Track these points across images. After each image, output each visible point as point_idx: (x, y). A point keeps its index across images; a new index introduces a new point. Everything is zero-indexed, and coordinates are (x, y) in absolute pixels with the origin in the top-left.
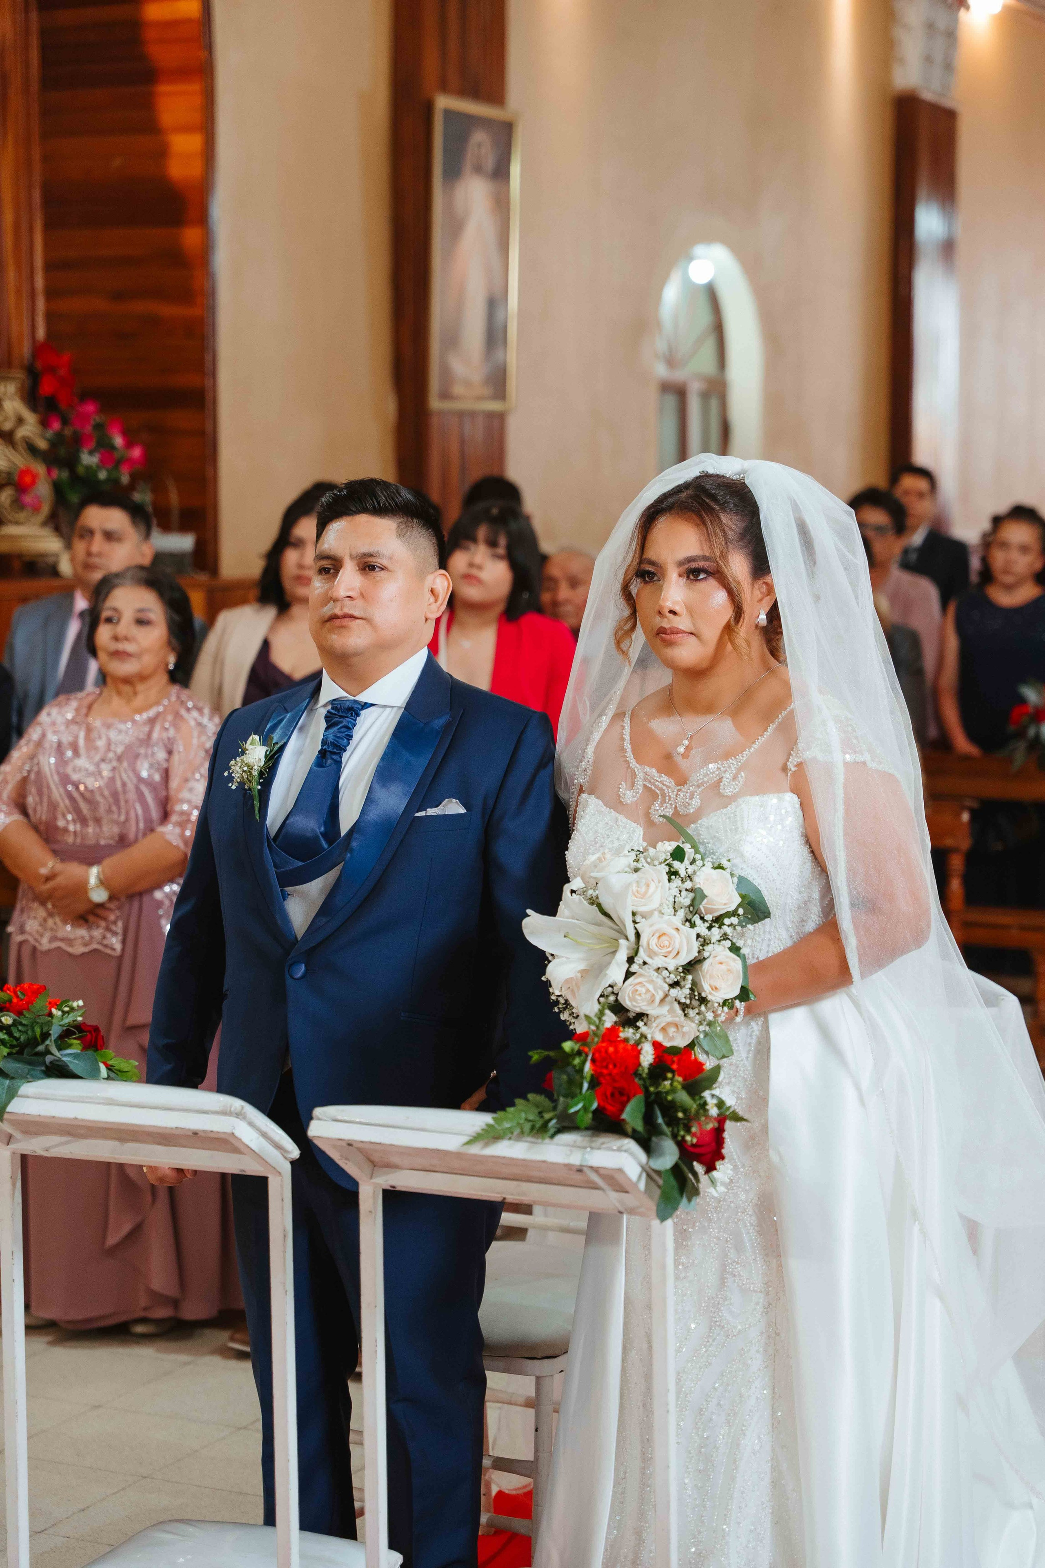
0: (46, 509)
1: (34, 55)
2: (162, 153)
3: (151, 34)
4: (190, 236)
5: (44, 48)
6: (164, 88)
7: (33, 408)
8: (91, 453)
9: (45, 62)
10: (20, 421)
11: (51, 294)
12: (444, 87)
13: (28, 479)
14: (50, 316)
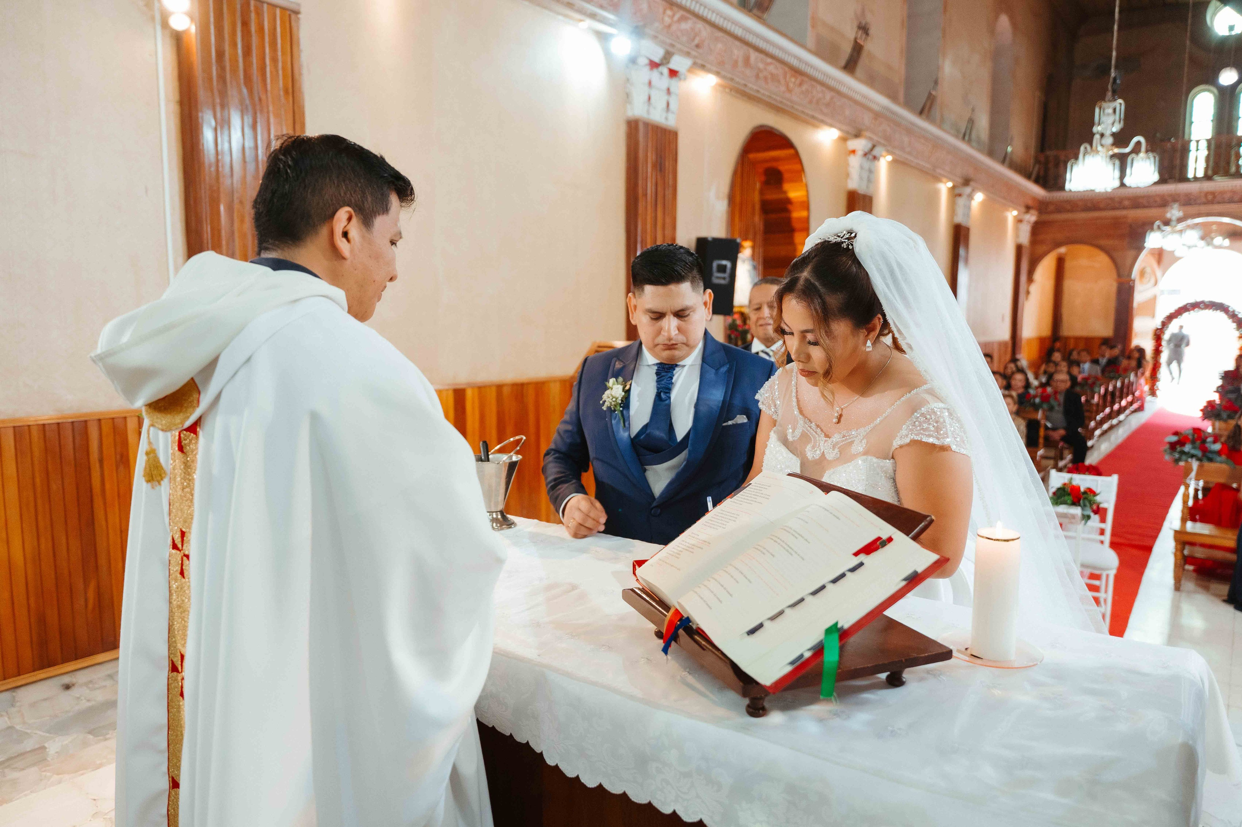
1: (763, 225)
5: (766, 224)
9: (766, 227)
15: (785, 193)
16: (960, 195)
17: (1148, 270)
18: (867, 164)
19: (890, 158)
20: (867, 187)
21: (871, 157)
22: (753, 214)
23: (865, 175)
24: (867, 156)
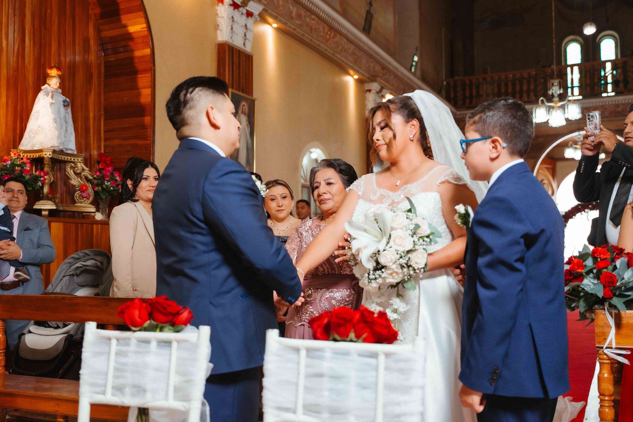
0: (91, 198)
1: (103, 69)
2: (139, 95)
3: (136, 60)
4: (147, 119)
5: (105, 67)
6: (139, 76)
7: (87, 166)
8: (108, 181)
9: (106, 71)
10: (83, 170)
11: (106, 140)
12: (232, 88)
13: (84, 188)
14: (105, 146)
15: (125, 26)
16: (370, 91)
17: (545, 181)
18: (241, 19)
19: (275, 25)
20: (244, 44)
21: (245, 11)
22: (86, 50)
23: (239, 31)
24: (241, 9)
